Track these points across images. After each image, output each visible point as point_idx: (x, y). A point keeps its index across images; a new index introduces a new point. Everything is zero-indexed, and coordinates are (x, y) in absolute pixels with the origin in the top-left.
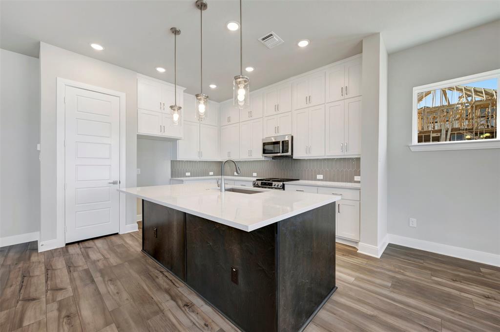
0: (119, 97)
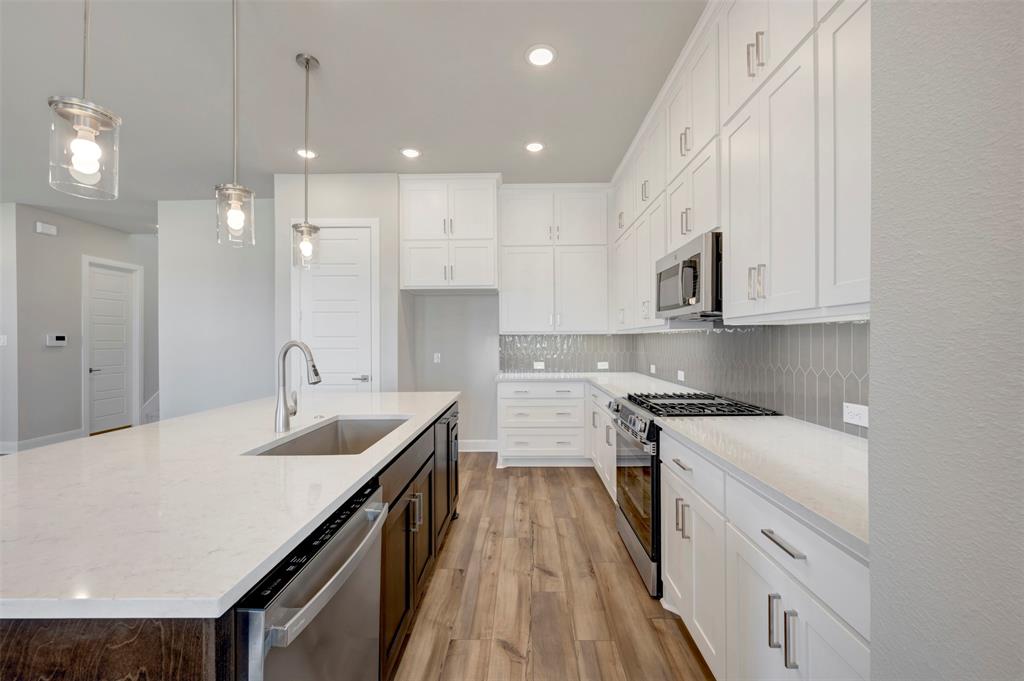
0: (370, 227)
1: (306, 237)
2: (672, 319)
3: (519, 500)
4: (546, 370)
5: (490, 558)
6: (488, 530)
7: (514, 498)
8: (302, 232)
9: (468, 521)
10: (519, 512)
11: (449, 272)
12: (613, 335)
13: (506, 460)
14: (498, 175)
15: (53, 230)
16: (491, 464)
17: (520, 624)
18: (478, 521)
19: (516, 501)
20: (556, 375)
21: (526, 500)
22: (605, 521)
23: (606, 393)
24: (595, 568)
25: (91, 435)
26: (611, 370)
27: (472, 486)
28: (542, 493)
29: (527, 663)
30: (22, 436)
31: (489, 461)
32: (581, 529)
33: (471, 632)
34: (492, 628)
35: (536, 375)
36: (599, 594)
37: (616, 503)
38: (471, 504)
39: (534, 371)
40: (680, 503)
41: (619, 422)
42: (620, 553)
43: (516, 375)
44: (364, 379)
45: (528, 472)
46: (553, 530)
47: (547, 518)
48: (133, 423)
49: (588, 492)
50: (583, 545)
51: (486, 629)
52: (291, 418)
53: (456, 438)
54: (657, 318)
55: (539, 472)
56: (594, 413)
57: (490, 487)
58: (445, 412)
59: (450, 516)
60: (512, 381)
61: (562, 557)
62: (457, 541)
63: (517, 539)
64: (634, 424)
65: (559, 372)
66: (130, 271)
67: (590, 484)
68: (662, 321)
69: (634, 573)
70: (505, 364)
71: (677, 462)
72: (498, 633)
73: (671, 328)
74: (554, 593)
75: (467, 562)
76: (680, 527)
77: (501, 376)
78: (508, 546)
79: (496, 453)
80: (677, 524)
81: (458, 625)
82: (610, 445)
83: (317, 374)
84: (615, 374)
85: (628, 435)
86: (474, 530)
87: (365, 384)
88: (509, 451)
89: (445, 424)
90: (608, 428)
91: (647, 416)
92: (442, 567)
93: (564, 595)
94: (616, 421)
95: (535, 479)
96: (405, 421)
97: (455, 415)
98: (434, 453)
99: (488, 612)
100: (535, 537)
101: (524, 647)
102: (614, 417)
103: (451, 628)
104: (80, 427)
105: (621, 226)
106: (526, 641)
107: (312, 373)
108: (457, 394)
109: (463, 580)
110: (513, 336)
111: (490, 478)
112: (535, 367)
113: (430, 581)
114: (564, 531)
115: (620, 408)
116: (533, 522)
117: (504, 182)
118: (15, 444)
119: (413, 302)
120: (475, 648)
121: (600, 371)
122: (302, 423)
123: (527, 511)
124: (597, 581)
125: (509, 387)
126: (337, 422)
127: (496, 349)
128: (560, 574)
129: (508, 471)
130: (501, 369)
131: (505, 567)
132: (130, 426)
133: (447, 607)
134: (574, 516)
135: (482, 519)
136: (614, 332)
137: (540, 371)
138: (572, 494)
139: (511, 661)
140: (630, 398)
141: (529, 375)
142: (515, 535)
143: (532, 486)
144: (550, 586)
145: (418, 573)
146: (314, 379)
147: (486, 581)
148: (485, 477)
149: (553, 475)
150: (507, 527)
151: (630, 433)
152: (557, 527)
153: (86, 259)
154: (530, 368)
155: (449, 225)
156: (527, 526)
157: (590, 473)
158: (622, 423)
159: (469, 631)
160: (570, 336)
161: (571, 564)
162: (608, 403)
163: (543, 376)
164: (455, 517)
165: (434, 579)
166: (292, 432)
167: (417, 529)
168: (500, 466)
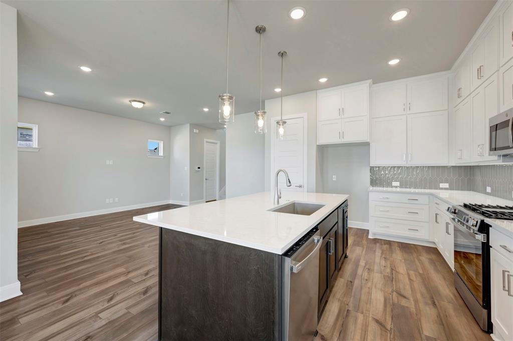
1: (281, 126)
2: (505, 156)
3: (383, 256)
4: (401, 186)
5: (367, 280)
6: (365, 267)
7: (380, 254)
8: (280, 125)
9: (353, 260)
10: (383, 262)
11: (341, 135)
12: (453, 166)
13: (375, 234)
14: (370, 81)
15: (197, 131)
16: (365, 235)
17: (386, 314)
18: (359, 261)
19: (381, 257)
20: (408, 190)
21: (388, 257)
22: (445, 279)
23: (446, 202)
24: (436, 302)
25: (206, 202)
26: (451, 188)
27: (354, 244)
28: (398, 256)
29: (391, 333)
30: (191, 200)
31: (364, 233)
32: (426, 281)
33: (358, 310)
34: (369, 311)
35: (394, 189)
36: (439, 316)
37: (453, 270)
38: (354, 252)
39: (392, 187)
40: (506, 274)
41: (456, 220)
42: (457, 300)
43: (381, 189)
44: (300, 186)
45: (389, 243)
46: (406, 276)
47: (402, 269)
48: (217, 199)
49: (432, 262)
50: (427, 289)
51: (366, 311)
52: (280, 199)
53: (347, 217)
54: (489, 155)
55: (396, 244)
56: (436, 214)
57: (365, 247)
58: (343, 203)
59: (344, 255)
60: (378, 192)
61: (412, 291)
62: (348, 268)
63: (382, 275)
64: (468, 221)
65: (410, 188)
66: (216, 143)
67: (434, 257)
68: (496, 158)
69: (469, 314)
70: (373, 183)
71: (504, 247)
72: (373, 315)
73: (503, 162)
74: (407, 307)
75: (354, 278)
76: (507, 288)
77: (371, 188)
78: (377, 278)
79: (368, 230)
80: (504, 287)
81: (351, 304)
82: (448, 233)
83: (290, 183)
84: (455, 192)
85: (463, 229)
86: (357, 265)
87: (300, 189)
88: (376, 230)
89: (342, 210)
90: (447, 224)
91: (480, 218)
92: (341, 278)
93: (414, 310)
94: (454, 219)
95: (393, 247)
96: (323, 206)
97: (347, 206)
98: (337, 222)
99: (367, 304)
100: (394, 277)
101: (389, 326)
102: (453, 217)
103: (347, 305)
104: (203, 199)
105: (459, 96)
106: (390, 323)
107: (288, 182)
108: (347, 196)
109: (352, 286)
110: (379, 167)
111: (364, 242)
112: (393, 185)
113: (335, 282)
114: (413, 277)
115: (457, 211)
116: (392, 269)
117: (374, 83)
118: (189, 202)
119: (323, 150)
120: (361, 318)
121: (442, 189)
122: (284, 202)
123: (389, 263)
124: (438, 310)
125: (376, 195)
126: (295, 203)
127: (368, 174)
128: (411, 299)
129: (375, 241)
130: (371, 185)
131: (376, 286)
132: (215, 200)
133: (345, 295)
134: (421, 272)
135: (361, 261)
136: (454, 165)
137: (396, 187)
138: (419, 260)
139: (381, 329)
140: (465, 206)
141: (389, 189)
142: (381, 273)
143: (391, 250)
144: (403, 302)
145: (332, 274)
146: (289, 184)
147: (365, 290)
148: (362, 241)
149: (406, 247)
150: (376, 268)
151: (465, 227)
152: (409, 275)
153: (205, 140)
154: (389, 185)
155: (342, 111)
156: (388, 270)
157: (434, 251)
158: (459, 221)
159: (357, 308)
160: (418, 167)
161: (419, 296)
162: (447, 209)
163: (398, 189)
164: (346, 257)
165: (337, 282)
166: (280, 205)
167: (331, 254)
168: (370, 237)
